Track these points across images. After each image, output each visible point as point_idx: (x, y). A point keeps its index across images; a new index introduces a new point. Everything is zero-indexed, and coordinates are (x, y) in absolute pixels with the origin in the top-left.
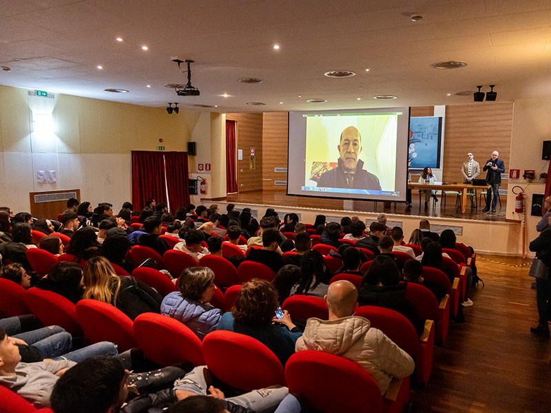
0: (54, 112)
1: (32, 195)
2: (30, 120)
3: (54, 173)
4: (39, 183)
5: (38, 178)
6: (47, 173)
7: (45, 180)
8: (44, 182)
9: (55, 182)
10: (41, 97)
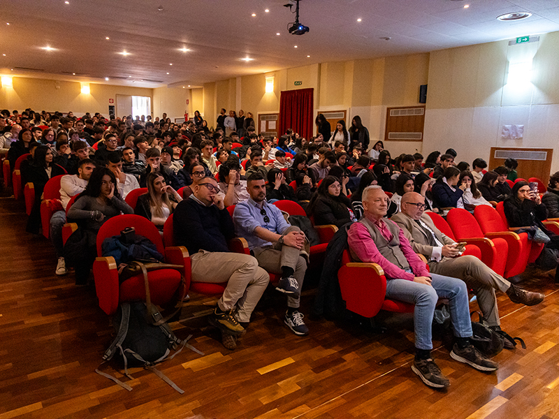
0: (536, 57)
1: (493, 149)
2: (506, 72)
3: (522, 128)
4: (503, 138)
5: (503, 133)
6: (514, 127)
7: (509, 136)
8: (509, 137)
9: (521, 138)
10: (523, 44)
